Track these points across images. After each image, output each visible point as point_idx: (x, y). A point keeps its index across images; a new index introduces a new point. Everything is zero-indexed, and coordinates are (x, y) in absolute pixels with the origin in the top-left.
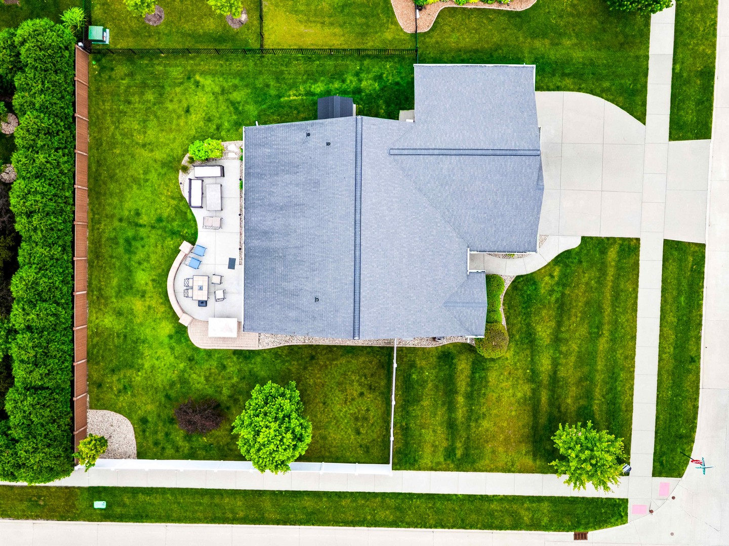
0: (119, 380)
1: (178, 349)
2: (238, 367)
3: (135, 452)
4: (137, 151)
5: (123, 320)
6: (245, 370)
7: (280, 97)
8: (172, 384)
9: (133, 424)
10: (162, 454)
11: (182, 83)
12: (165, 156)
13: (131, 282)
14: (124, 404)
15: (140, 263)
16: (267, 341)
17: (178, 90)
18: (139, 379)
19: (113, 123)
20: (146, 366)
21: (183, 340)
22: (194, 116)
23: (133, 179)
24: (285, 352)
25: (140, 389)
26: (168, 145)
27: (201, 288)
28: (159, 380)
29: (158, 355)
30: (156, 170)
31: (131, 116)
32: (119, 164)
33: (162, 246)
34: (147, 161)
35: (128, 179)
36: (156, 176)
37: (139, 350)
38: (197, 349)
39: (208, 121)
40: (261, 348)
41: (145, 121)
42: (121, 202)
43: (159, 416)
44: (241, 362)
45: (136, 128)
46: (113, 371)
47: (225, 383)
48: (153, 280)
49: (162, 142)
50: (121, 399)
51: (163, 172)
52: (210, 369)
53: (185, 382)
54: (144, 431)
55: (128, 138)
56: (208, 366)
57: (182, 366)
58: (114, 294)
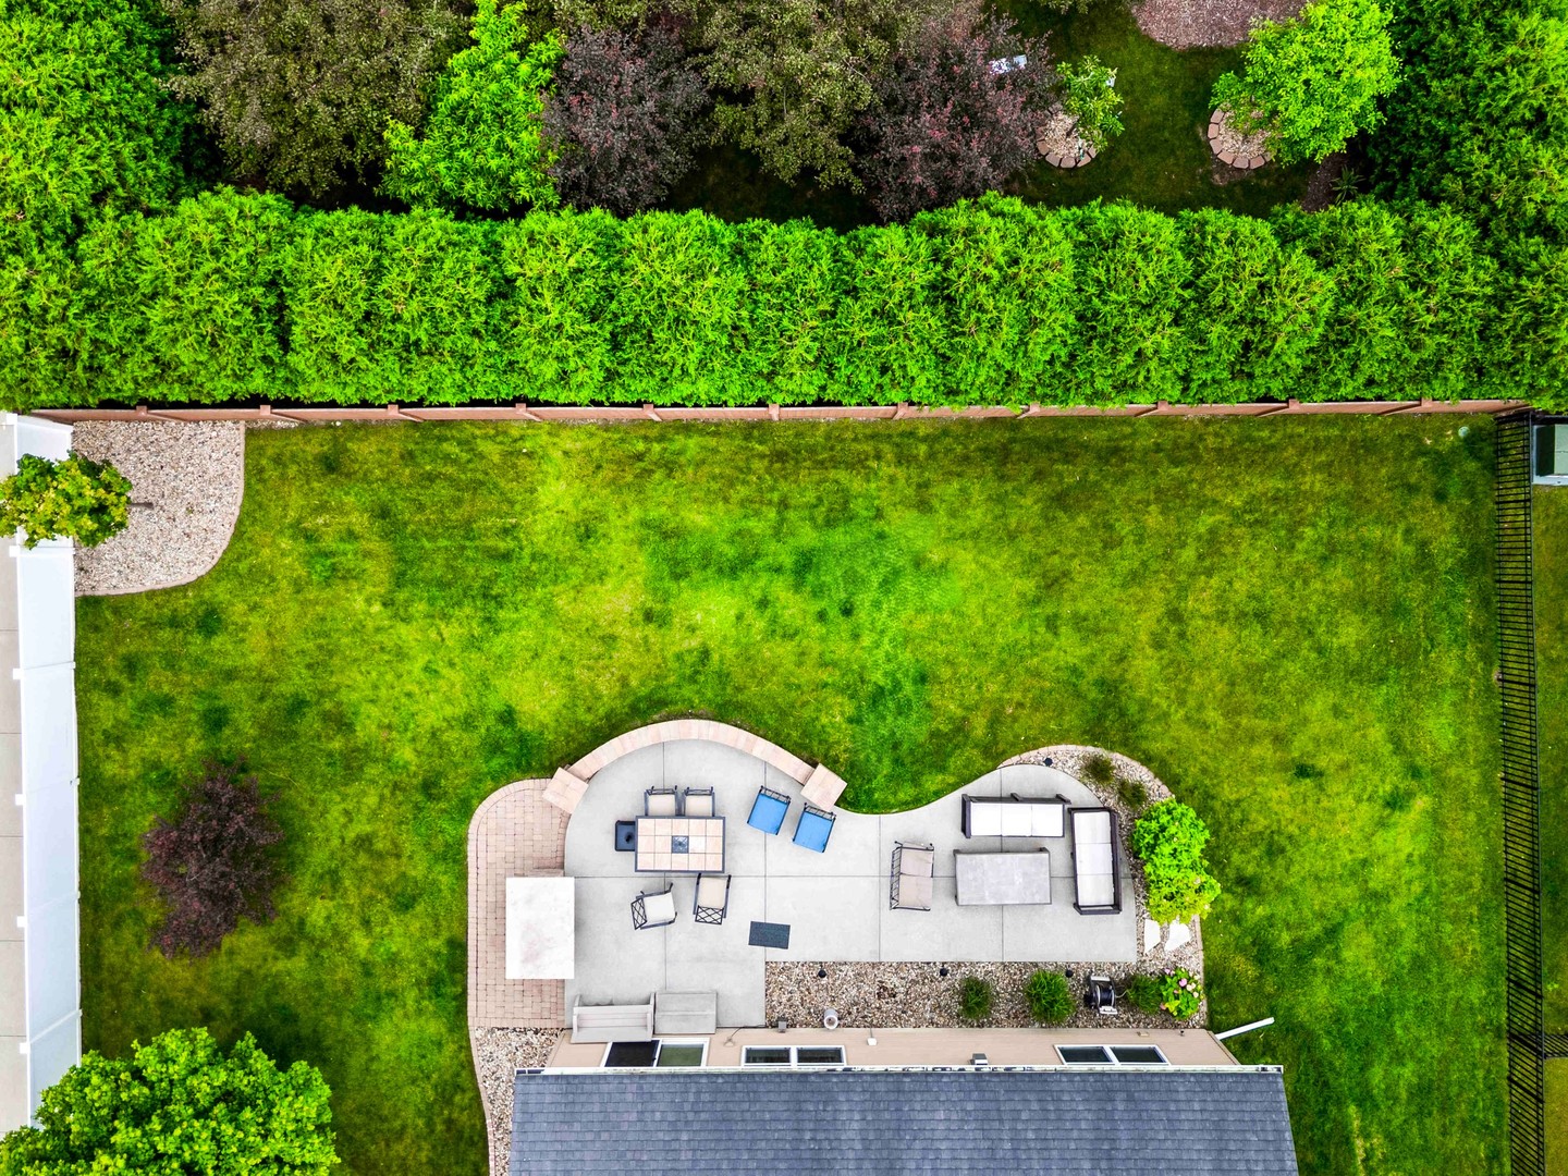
0: (351, 536)
1: (466, 743)
2: (407, 953)
3: (101, 591)
4: (1157, 594)
5: (564, 545)
6: (395, 976)
7: (1360, 1104)
8: (341, 722)
9: (198, 583)
10: (96, 684)
11: (1398, 746)
12: (1141, 693)
13: (697, 576)
14: (266, 552)
15: (763, 604)
16: (501, 1054)
17: (1377, 733)
18: (359, 603)
19: (1251, 504)
20: (403, 630)
21: (497, 762)
22: (1286, 797)
23: (1056, 580)
24: (464, 1117)
25: (319, 609)
26: (1182, 703)
27: (679, 846)
28: (354, 676)
29: (445, 671)
30: (1091, 660)
31: (1279, 566)
32: (1109, 527)
33: (825, 685)
34: (1122, 626)
35: (1056, 559)
36: (1071, 660)
37: (459, 604)
38: (465, 810)
39: (1270, 845)
40: (475, 1034)
41: (1261, 617)
42: (976, 535)
43: (230, 675)
44: (423, 964)
45: (1237, 585)
46: (383, 513)
47: (349, 907)
48: (705, 654)
49: (1188, 680)
50: (285, 543)
51: (1083, 685)
52: (398, 856)
53: (348, 767)
54: (174, 623)
55: (1201, 557)
56: (408, 848)
57: (406, 754)
58: (653, 514)
